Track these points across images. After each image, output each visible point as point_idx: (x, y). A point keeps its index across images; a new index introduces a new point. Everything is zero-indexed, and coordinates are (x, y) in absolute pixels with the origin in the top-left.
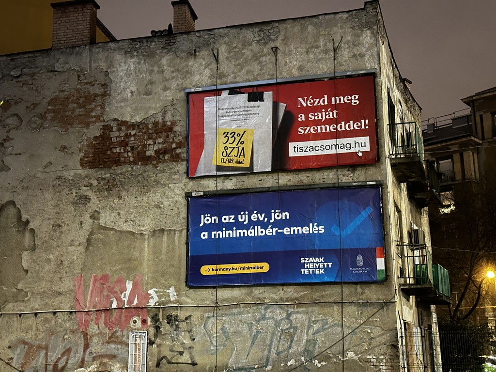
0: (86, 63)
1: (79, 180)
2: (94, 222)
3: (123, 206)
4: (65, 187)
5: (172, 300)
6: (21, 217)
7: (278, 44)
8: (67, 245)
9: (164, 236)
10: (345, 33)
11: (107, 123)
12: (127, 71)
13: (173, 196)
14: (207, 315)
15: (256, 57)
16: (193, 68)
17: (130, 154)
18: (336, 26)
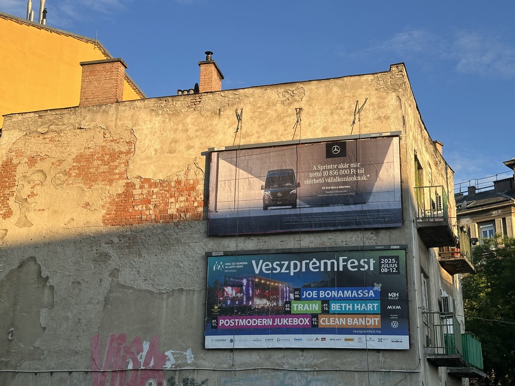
0: (112, 121)
1: (100, 237)
2: (112, 280)
3: (143, 264)
4: (86, 244)
5: (189, 362)
6: (40, 273)
7: (302, 105)
8: (85, 303)
9: (183, 296)
10: (370, 95)
11: (130, 181)
12: (152, 129)
13: (194, 255)
14: (223, 380)
15: (280, 118)
16: (217, 127)
17: (151, 212)
18: (361, 87)
